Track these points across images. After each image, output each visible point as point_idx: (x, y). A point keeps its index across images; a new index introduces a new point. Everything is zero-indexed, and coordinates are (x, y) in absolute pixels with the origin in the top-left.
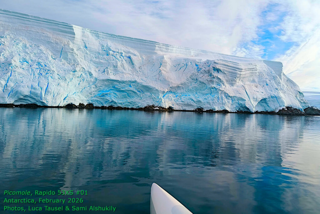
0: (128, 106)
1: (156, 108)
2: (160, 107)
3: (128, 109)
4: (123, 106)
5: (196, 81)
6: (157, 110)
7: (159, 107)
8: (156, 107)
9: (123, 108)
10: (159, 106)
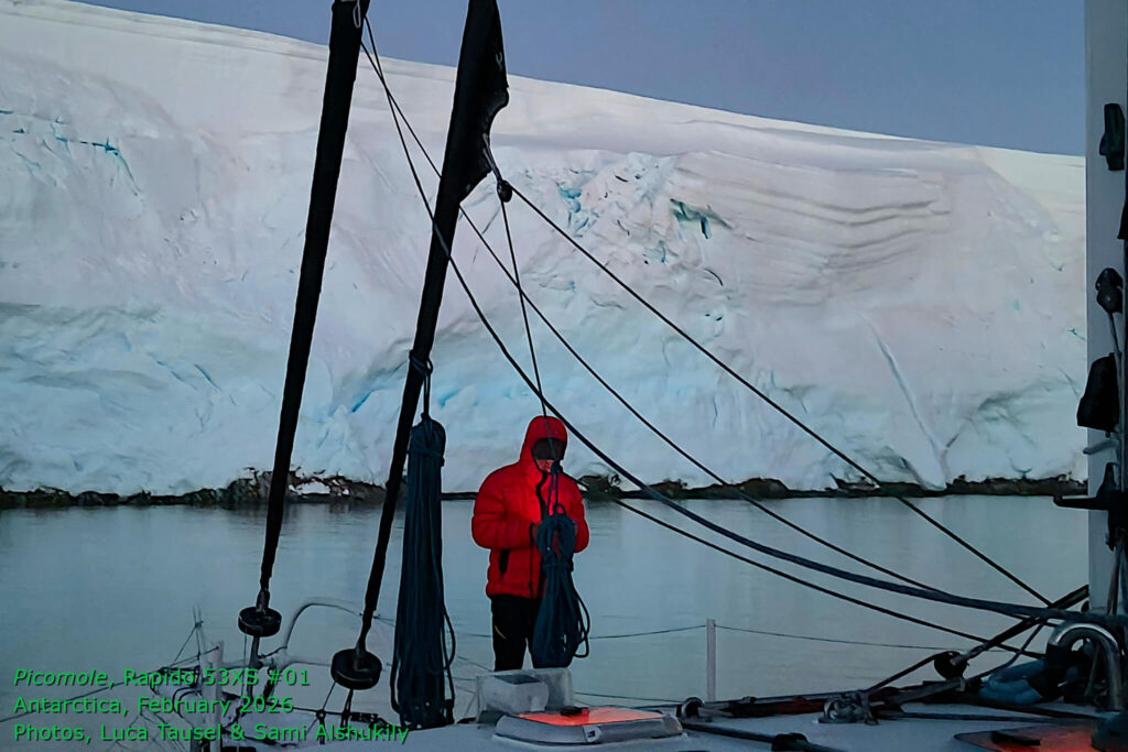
0: (114, 481)
1: (306, 489)
2: (337, 478)
3: (111, 501)
4: (74, 485)
5: (569, 293)
6: (315, 499)
7: (326, 482)
8: (307, 481)
9: (78, 498)
10: (326, 476)
